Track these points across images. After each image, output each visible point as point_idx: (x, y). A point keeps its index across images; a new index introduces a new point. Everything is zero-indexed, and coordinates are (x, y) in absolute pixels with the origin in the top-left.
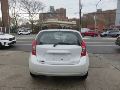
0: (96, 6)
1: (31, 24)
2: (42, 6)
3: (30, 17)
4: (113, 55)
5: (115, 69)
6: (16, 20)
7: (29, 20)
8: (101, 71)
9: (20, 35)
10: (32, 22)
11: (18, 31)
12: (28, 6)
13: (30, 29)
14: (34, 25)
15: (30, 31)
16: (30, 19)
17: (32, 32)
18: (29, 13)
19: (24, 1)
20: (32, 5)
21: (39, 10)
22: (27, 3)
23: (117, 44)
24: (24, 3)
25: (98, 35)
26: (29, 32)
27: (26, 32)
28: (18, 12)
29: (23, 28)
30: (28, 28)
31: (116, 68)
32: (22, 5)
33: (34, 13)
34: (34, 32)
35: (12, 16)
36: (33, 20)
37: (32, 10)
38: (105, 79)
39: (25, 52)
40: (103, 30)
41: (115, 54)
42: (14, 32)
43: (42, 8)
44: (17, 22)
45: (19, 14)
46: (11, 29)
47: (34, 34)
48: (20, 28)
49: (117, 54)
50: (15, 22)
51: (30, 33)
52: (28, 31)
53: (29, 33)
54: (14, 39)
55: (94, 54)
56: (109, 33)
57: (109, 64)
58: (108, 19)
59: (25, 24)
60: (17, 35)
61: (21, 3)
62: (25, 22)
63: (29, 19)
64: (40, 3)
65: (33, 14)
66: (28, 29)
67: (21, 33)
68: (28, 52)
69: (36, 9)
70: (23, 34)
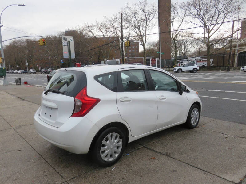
3: (205, 34)
9: (177, 72)
10: (208, 45)
13: (204, 59)
16: (205, 37)
18: (203, 25)
26: (196, 66)
30: (200, 58)
36: (210, 39)
47: (211, 70)
51: (198, 68)
53: (196, 69)
67: (179, 69)
69: (219, 15)
70: (183, 70)
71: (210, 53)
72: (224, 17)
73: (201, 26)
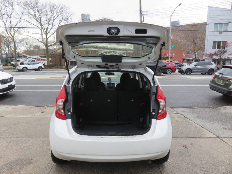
0: (171, 15)
1: (44, 49)
2: (66, 13)
3: (42, 35)
4: (207, 110)
5: (217, 139)
6: (14, 41)
7: (41, 42)
8: (192, 144)
10: (46, 46)
11: (19, 63)
12: (38, 12)
13: (43, 58)
14: (51, 50)
15: (42, 62)
16: (43, 38)
17: (46, 64)
18: (40, 26)
19: (30, 3)
20: (46, 11)
21: (61, 21)
22: (36, 7)
23: (212, 88)
24: (29, 8)
25: (175, 71)
26: (41, 65)
27: (34, 64)
28: (18, 26)
29: (28, 56)
30: (39, 57)
31: (218, 137)
32: (26, 11)
33: (50, 26)
34: (51, 64)
35: (6, 32)
36: (49, 40)
37: (47, 22)
38: (200, 160)
39: (36, 107)
40: (184, 60)
41: (210, 108)
42: (9, 64)
43: (66, 17)
44: (16, 46)
45: (19, 28)
46: (4, 58)
47: (51, 68)
48: (21, 57)
49: (213, 108)
50: (12, 45)
51: (43, 67)
52: (38, 63)
53: (41, 67)
54: (11, 80)
55: (172, 108)
56: (195, 66)
57: (203, 128)
58: (193, 41)
59: (32, 49)
60: (16, 70)
61: (24, 7)
62: (32, 45)
63: (41, 40)
64: (62, 8)
65: (49, 30)
66: (38, 60)
67: (24, 68)
68: (41, 106)
69: (54, 20)
70: (28, 68)
71: (49, 53)
72: (59, 23)
73: (39, 28)
